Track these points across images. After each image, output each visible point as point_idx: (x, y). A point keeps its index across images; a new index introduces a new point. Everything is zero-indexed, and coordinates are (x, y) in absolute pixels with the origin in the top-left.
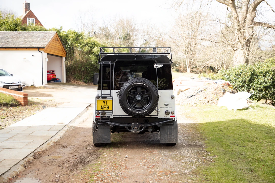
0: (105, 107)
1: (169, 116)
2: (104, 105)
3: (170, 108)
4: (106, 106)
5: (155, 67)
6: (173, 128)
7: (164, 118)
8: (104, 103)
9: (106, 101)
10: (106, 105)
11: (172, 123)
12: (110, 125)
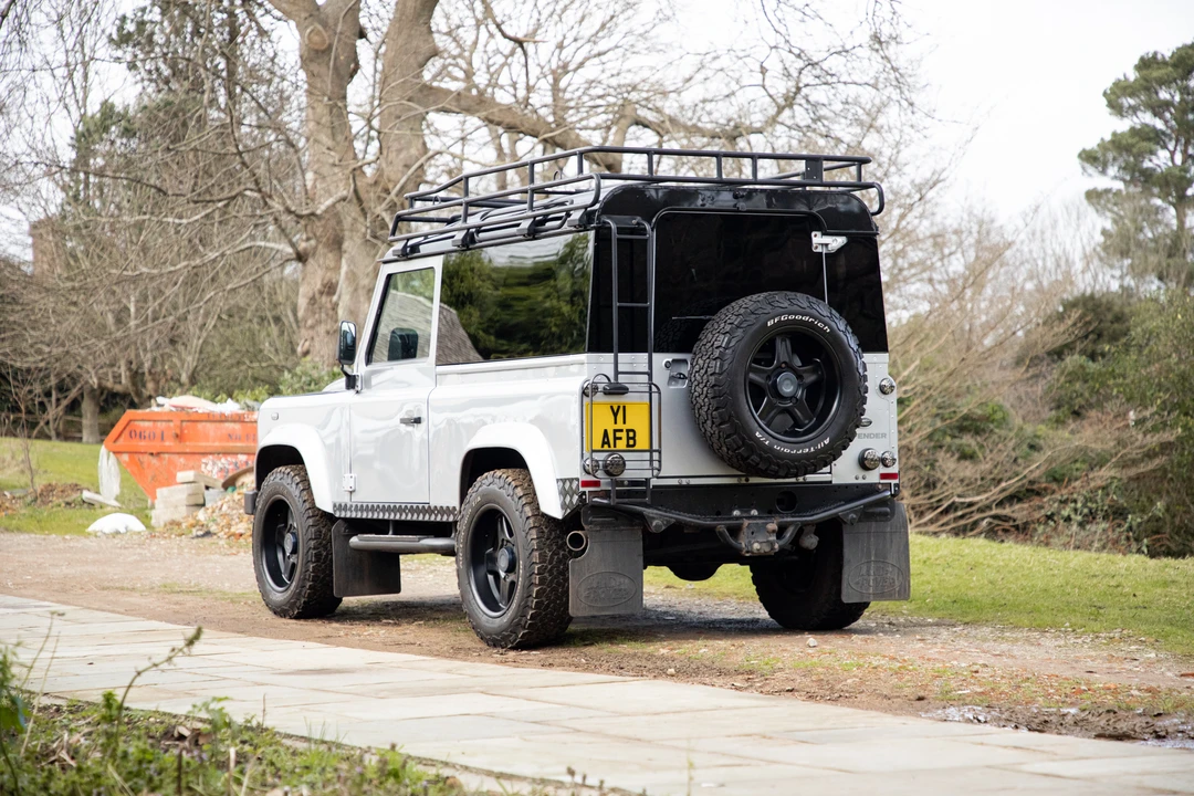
0: (618, 435)
1: (873, 477)
2: (617, 427)
3: (877, 436)
4: (622, 431)
5: (816, 248)
6: (889, 529)
7: (857, 486)
8: (615, 415)
9: (624, 407)
10: (625, 427)
11: (888, 510)
12: (654, 518)
